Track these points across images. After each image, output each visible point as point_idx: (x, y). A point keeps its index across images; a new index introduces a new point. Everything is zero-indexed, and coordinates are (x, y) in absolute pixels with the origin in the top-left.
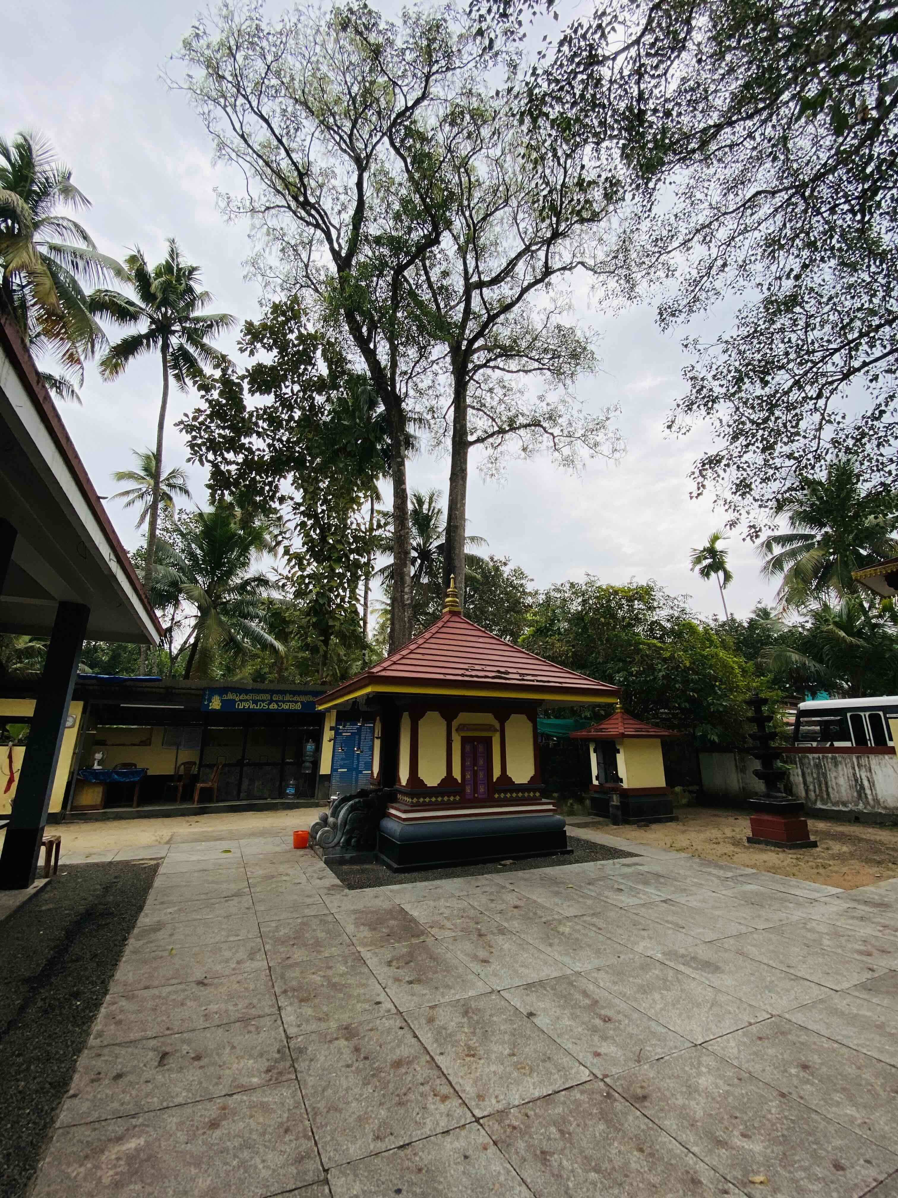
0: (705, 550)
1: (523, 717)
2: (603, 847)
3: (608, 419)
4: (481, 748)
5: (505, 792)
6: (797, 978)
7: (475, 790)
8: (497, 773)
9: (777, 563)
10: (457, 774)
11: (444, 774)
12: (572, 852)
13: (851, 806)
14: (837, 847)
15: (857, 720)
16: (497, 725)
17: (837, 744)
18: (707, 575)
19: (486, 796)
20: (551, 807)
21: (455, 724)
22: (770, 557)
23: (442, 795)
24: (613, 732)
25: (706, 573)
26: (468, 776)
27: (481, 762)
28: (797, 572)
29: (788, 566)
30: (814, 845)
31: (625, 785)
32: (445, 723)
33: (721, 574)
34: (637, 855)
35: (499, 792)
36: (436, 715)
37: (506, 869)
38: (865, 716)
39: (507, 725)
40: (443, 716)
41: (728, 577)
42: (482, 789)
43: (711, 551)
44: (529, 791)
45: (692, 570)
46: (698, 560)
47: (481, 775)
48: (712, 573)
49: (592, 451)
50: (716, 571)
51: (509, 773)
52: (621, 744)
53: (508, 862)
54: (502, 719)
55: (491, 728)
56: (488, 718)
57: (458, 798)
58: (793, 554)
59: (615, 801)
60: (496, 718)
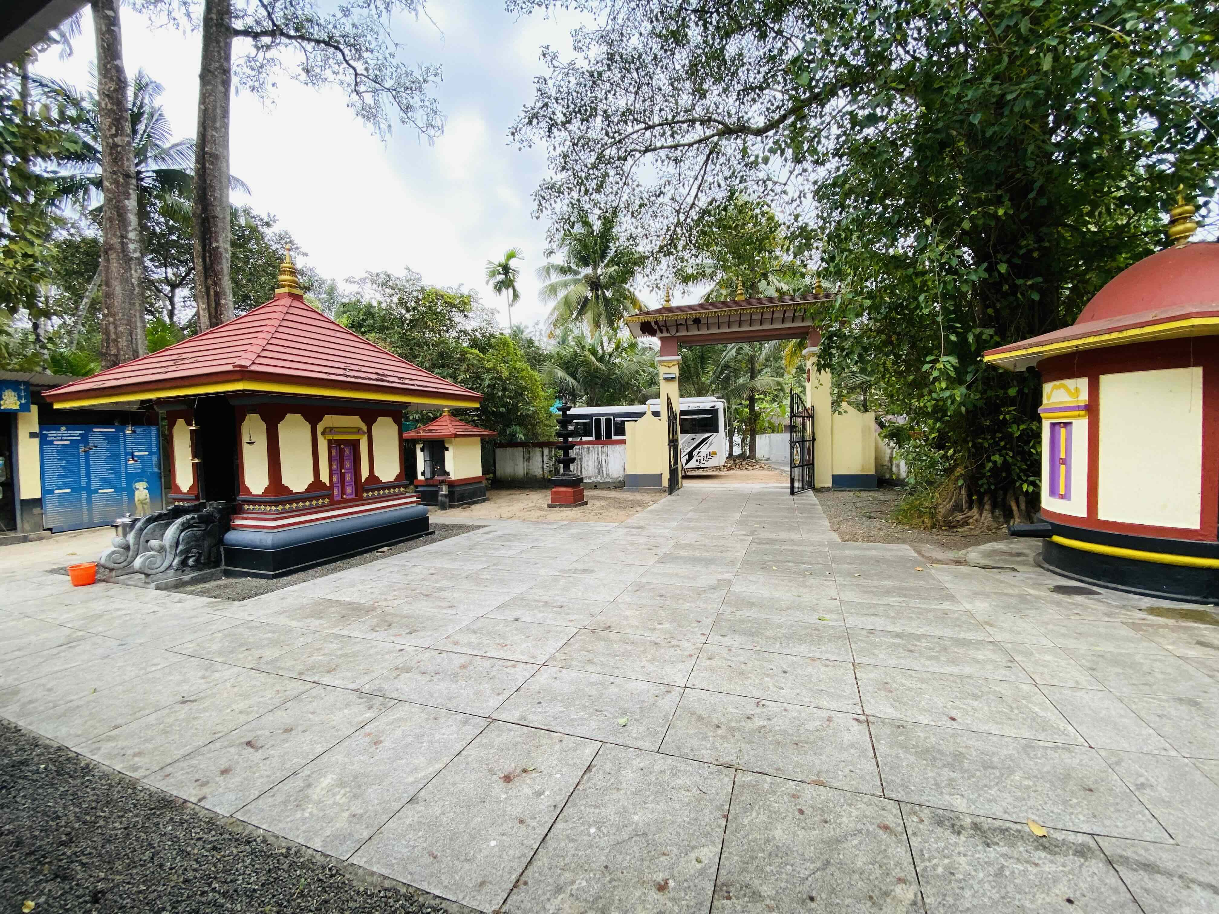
0: (500, 265)
1: (389, 420)
2: (454, 526)
3: (425, 81)
4: (347, 452)
5: (373, 490)
6: (630, 565)
7: (343, 492)
8: (365, 474)
9: (553, 289)
10: (325, 477)
11: (310, 479)
12: (433, 532)
13: (593, 479)
14: (598, 504)
15: (598, 421)
16: (365, 428)
17: (584, 439)
18: (499, 290)
19: (353, 496)
20: (415, 499)
21: (320, 428)
22: (548, 283)
23: (311, 499)
24: (445, 433)
25: (499, 287)
26: (335, 479)
27: (348, 464)
28: (566, 302)
29: (562, 294)
30: (586, 503)
31: (453, 477)
32: (309, 426)
33: (511, 290)
34: (483, 527)
35: (367, 492)
36: (299, 417)
37: (384, 556)
38: (603, 419)
39: (374, 427)
40: (306, 419)
41: (516, 296)
42: (349, 490)
43: (506, 269)
44: (394, 487)
45: (487, 283)
46: (493, 274)
47: (348, 477)
48: (504, 290)
49: (403, 114)
50: (507, 288)
51: (377, 473)
52: (451, 443)
53: (385, 549)
54: (370, 421)
55: (359, 431)
56: (355, 421)
57: (326, 501)
58: (565, 285)
59: (444, 490)
60: (363, 420)
